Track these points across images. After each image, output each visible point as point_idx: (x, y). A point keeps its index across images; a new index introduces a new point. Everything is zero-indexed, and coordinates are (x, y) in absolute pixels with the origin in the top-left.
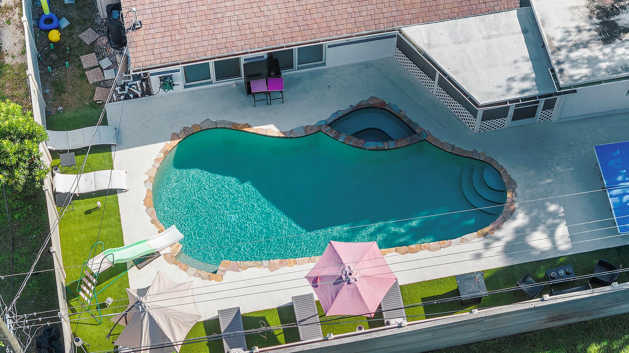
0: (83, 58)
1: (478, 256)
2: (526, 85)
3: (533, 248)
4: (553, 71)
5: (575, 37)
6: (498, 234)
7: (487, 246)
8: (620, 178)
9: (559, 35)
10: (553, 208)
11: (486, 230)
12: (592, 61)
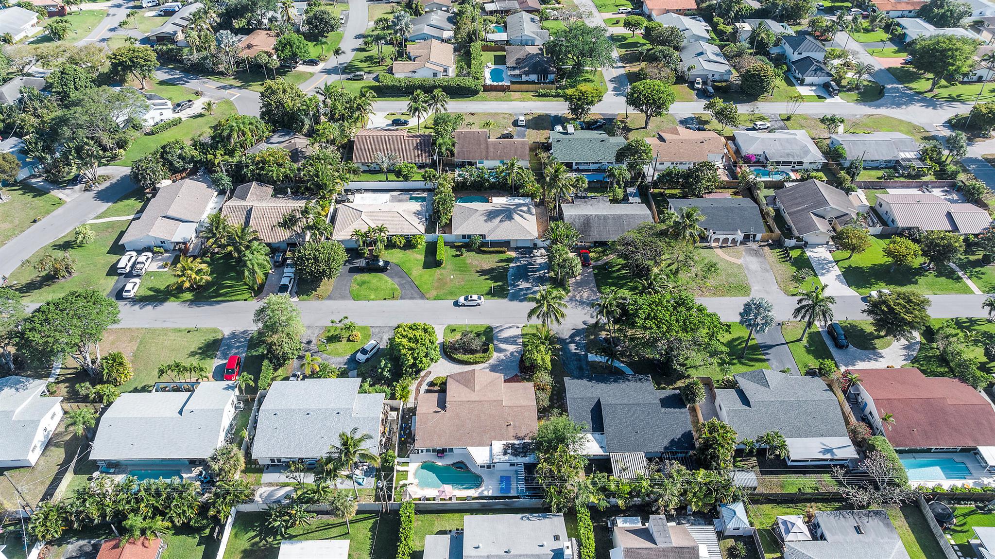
0: (406, 444)
2: (487, 461)
3: (484, 493)
4: (492, 459)
5: (499, 454)
6: (478, 490)
7: (475, 492)
9: (496, 452)
10: (490, 486)
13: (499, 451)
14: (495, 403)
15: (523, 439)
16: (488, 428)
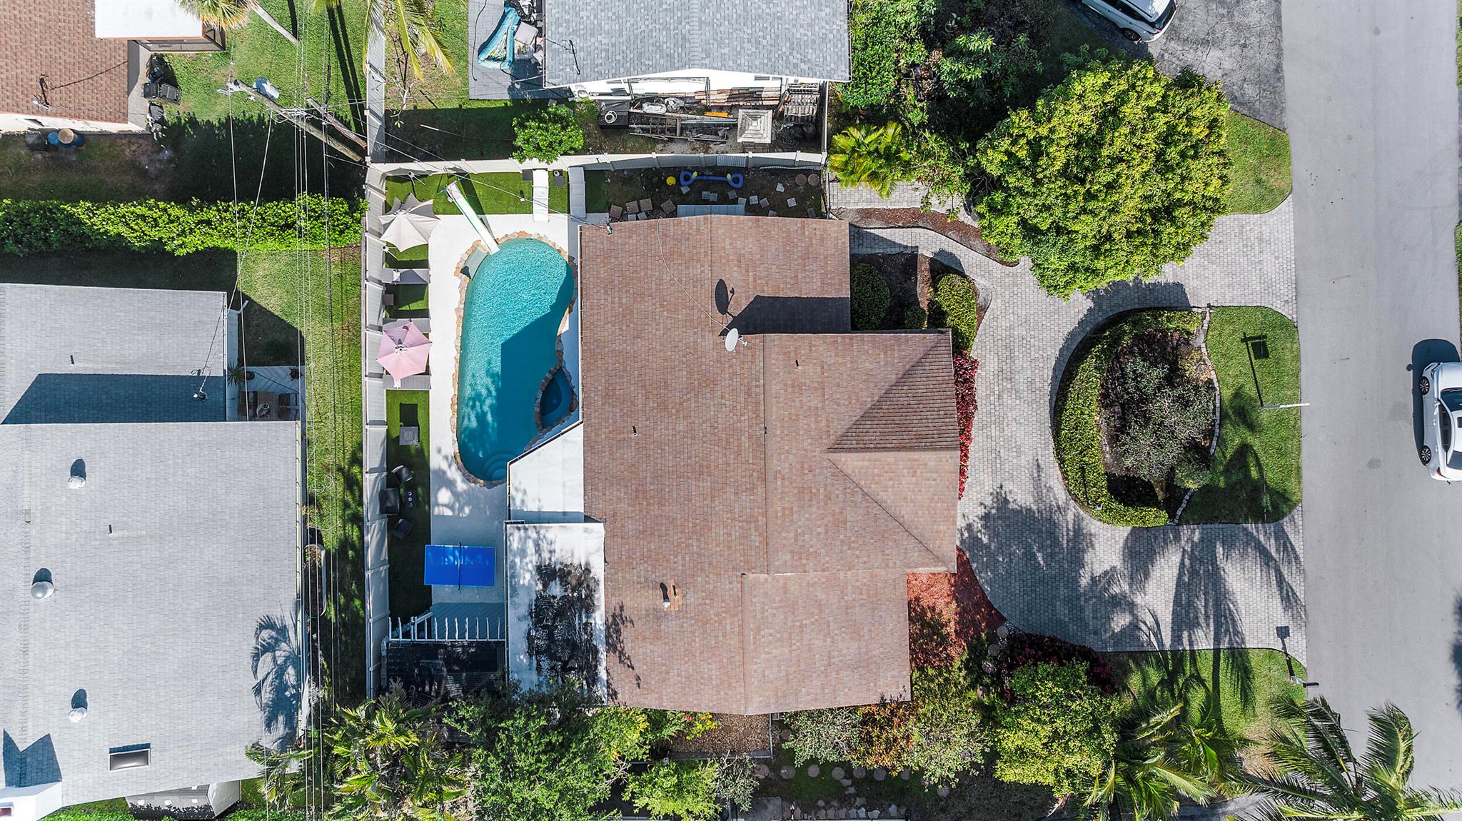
0: (649, 200)
1: (439, 451)
2: (518, 503)
3: (439, 489)
4: (523, 523)
5: (544, 546)
6: (454, 466)
8: (467, 559)
9: (550, 536)
10: (467, 510)
13: (557, 551)
14: (756, 539)
15: (611, 647)
16: (655, 510)
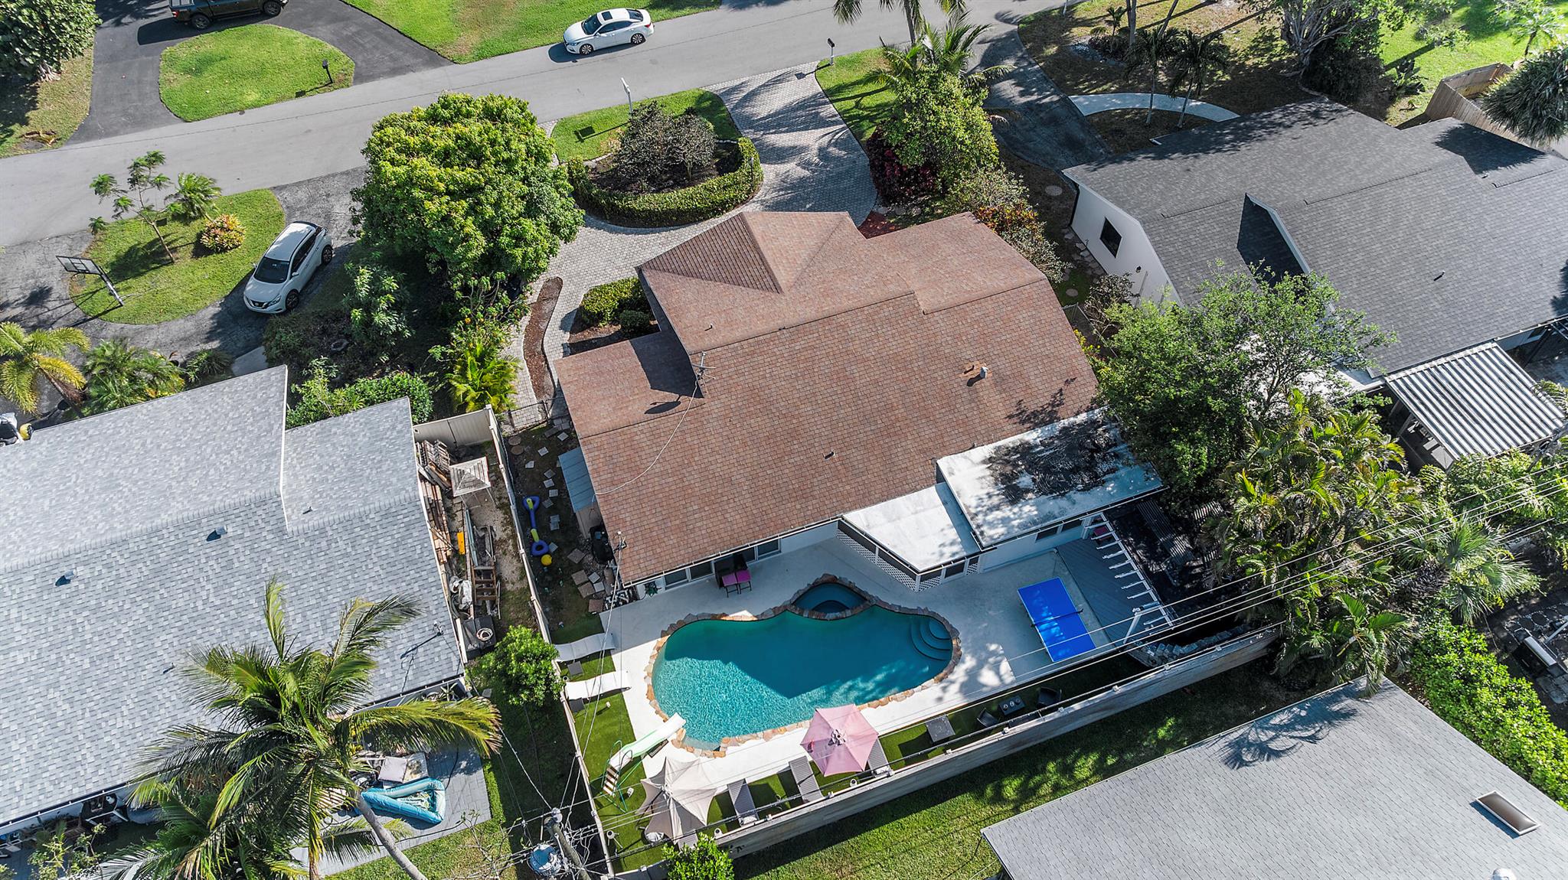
0: (574, 576)
1: (940, 699)
2: (956, 548)
3: (984, 686)
4: (974, 533)
5: (987, 503)
6: (951, 677)
7: (944, 689)
8: (1044, 614)
9: (973, 502)
10: (993, 647)
11: (941, 675)
12: (1005, 521)
13: (986, 491)
14: (887, 310)
15: (1053, 418)
16: (900, 412)
